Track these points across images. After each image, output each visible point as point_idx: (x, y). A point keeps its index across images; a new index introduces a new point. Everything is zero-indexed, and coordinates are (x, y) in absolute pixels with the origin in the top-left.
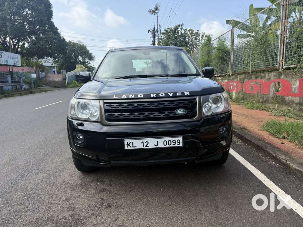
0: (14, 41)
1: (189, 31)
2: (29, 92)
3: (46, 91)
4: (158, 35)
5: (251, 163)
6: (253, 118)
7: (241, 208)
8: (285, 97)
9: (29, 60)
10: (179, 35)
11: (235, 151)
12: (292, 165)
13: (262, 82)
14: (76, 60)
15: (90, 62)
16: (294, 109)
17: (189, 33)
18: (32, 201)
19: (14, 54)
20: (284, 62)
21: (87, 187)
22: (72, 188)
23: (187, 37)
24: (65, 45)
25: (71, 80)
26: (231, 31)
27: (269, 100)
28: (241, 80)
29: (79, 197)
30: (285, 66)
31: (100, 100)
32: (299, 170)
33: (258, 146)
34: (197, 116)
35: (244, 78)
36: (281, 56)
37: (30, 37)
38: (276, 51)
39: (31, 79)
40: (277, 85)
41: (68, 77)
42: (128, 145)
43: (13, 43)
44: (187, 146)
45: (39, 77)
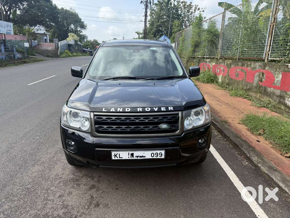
0: (5, 7)
1: (182, 2)
2: (23, 61)
3: (39, 61)
4: (151, 6)
5: (226, 162)
6: (235, 108)
7: (212, 212)
8: (267, 88)
9: (22, 28)
10: (172, 7)
11: (214, 147)
12: (262, 168)
13: (247, 70)
14: (68, 28)
15: (82, 31)
16: (274, 101)
17: (182, 5)
18: (30, 196)
19: (6, 23)
20: (270, 54)
21: (78, 183)
22: (65, 183)
23: (180, 9)
24: (57, 13)
25: (63, 49)
26: (222, 14)
27: (252, 88)
28: (228, 65)
29: (72, 194)
30: (270, 57)
31: (90, 112)
32: (268, 174)
33: (235, 144)
34: (179, 131)
35: (231, 63)
36: (268, 47)
37: (21, 4)
38: (263, 42)
39: (24, 48)
40: (261, 76)
41: (61, 46)
42: (115, 156)
43: (5, 9)
44: (168, 158)
45: (32, 46)
